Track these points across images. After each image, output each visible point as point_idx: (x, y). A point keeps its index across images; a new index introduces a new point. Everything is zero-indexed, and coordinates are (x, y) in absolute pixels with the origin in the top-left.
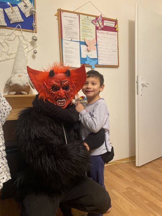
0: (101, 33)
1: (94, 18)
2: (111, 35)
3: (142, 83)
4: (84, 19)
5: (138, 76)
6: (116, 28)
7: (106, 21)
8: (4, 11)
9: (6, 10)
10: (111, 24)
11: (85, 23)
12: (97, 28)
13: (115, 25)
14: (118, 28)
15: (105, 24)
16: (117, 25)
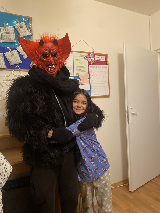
0: (93, 67)
1: (87, 54)
2: (102, 68)
3: (132, 113)
4: (78, 56)
5: (128, 106)
6: (107, 62)
7: (97, 56)
8: (4, 55)
9: (6, 54)
10: (102, 59)
11: (78, 59)
12: (89, 63)
13: (106, 59)
14: (108, 61)
15: (96, 59)
16: (107, 59)
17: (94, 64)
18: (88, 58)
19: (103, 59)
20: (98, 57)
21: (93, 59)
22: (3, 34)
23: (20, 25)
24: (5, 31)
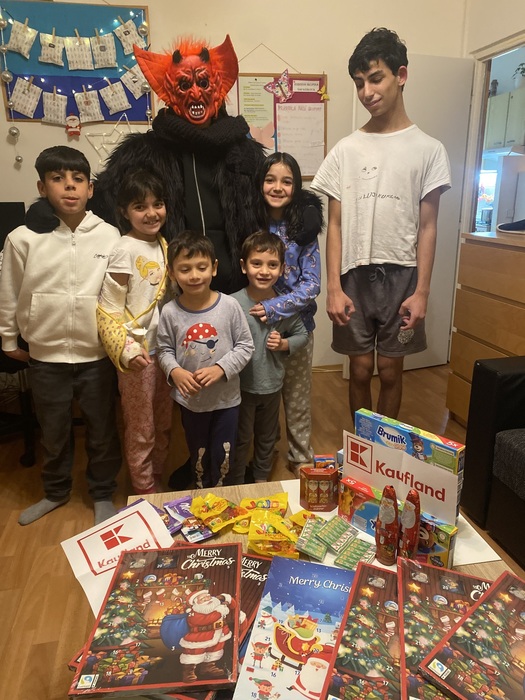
0: (286, 108)
1: (272, 80)
2: (310, 110)
4: (249, 85)
6: (321, 95)
7: (297, 82)
8: (99, 93)
9: (106, 92)
10: (309, 87)
11: (250, 92)
12: (277, 100)
14: (326, 92)
15: (295, 89)
16: (323, 89)
17: (289, 101)
18: (273, 87)
19: (312, 87)
20: (299, 84)
21: (286, 89)
22: (95, 52)
23: (126, 27)
24: (98, 46)
